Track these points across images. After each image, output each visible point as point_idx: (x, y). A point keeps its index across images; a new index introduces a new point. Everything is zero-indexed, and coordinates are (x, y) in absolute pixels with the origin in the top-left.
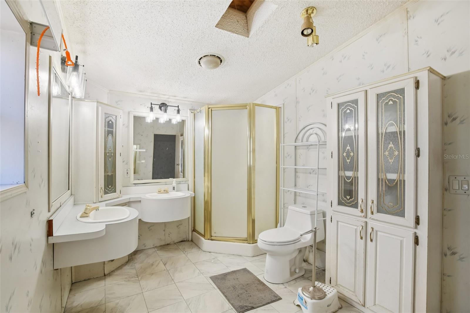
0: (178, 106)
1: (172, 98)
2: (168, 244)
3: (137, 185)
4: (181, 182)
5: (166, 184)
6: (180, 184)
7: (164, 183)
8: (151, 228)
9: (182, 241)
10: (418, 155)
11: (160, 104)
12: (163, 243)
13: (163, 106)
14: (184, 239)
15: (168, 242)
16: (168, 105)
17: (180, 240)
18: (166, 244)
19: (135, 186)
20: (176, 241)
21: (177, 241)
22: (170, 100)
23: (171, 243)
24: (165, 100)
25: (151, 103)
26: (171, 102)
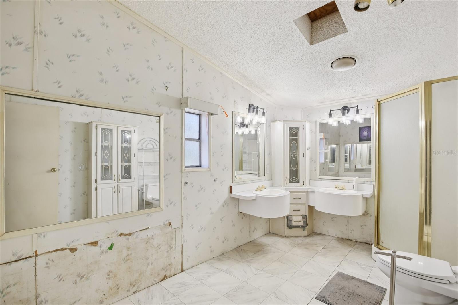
0: (357, 106)
1: (352, 99)
2: (349, 240)
3: (322, 180)
4: (366, 182)
5: (349, 182)
6: (364, 184)
7: (347, 181)
8: (333, 219)
9: (366, 243)
10: (96, 153)
11: (341, 108)
12: (345, 237)
13: (345, 109)
14: (368, 241)
15: (350, 238)
16: (349, 107)
17: (364, 241)
18: (348, 238)
19: (321, 180)
20: (358, 240)
21: (360, 241)
22: (351, 102)
23: (352, 240)
24: (347, 103)
25: (330, 110)
26: (353, 103)
